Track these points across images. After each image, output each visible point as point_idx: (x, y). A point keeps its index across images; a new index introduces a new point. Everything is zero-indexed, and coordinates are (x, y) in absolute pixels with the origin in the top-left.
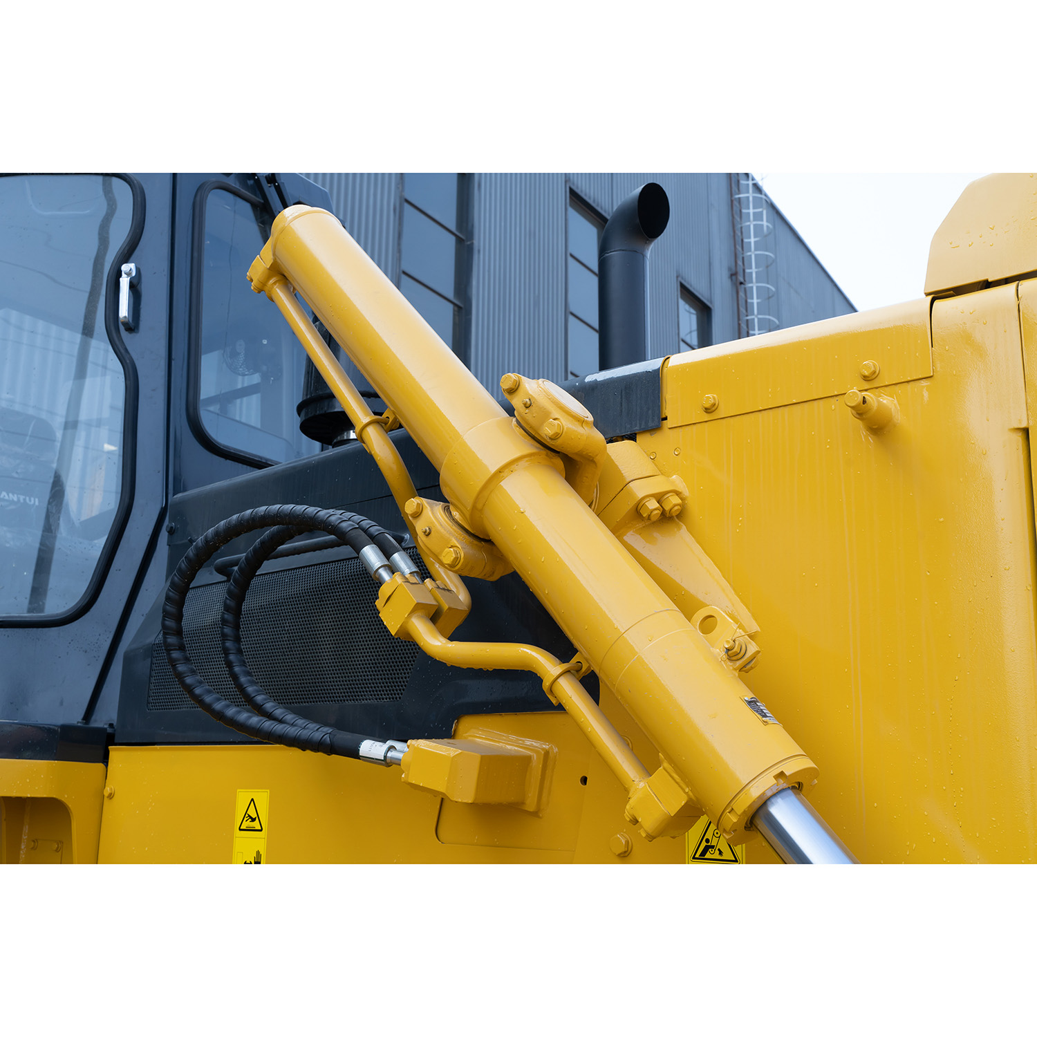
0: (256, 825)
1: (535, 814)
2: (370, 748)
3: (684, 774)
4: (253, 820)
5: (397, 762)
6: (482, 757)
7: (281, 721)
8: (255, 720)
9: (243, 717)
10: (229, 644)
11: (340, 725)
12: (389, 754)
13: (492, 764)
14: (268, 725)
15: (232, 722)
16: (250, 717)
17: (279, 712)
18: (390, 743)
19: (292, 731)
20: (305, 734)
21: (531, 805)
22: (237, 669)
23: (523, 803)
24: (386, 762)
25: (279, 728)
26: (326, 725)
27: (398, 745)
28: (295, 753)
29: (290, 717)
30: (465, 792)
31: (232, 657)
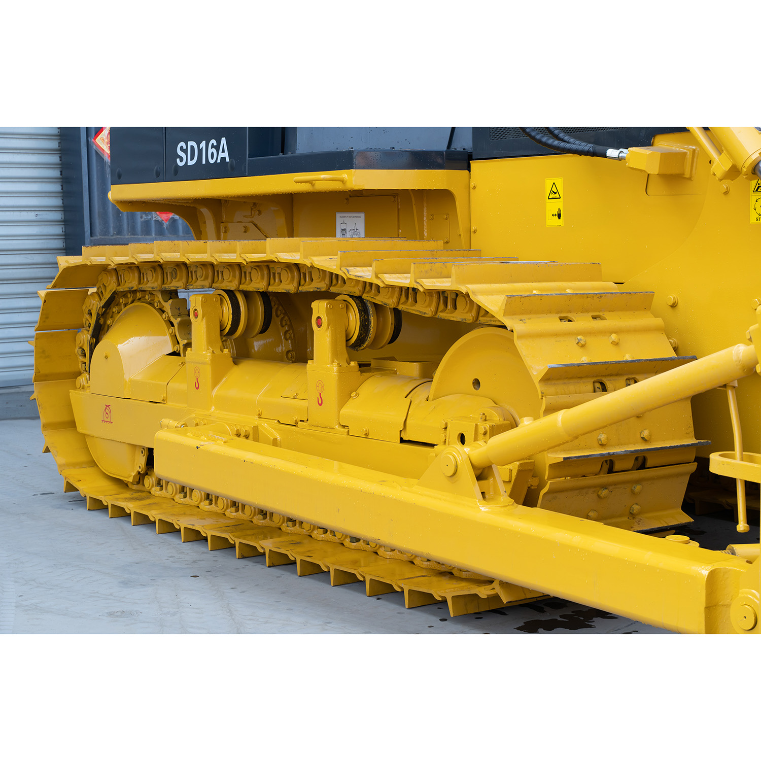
0: (557, 195)
1: (690, 179)
2: (612, 152)
3: (731, 155)
4: (555, 193)
5: (623, 158)
6: (661, 154)
7: (568, 142)
8: (556, 143)
9: (550, 141)
11: (597, 142)
12: (620, 155)
13: (667, 157)
14: (562, 144)
15: (545, 145)
16: (554, 141)
17: (566, 138)
18: (621, 150)
19: (574, 147)
20: (580, 148)
21: (687, 175)
23: (684, 174)
24: (619, 159)
25: (568, 146)
26: (590, 143)
27: (625, 151)
28: (576, 158)
29: (572, 140)
30: (654, 169)
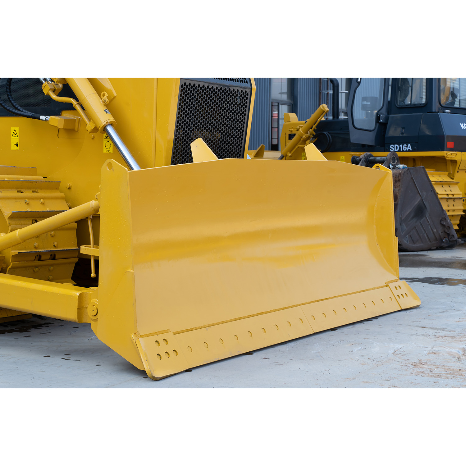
0: (16, 136)
1: (77, 131)
2: (42, 117)
3: (94, 123)
4: (15, 135)
5: (48, 120)
6: (65, 119)
7: (22, 111)
8: (16, 111)
9: (14, 110)
10: (8, 93)
11: (35, 112)
12: (46, 119)
13: (67, 121)
14: (19, 112)
15: (11, 112)
16: (15, 111)
17: (21, 109)
18: (46, 116)
19: (25, 114)
20: (28, 114)
21: (76, 130)
22: (11, 99)
23: (75, 129)
24: (46, 120)
25: (22, 113)
26: (32, 112)
27: (48, 117)
28: (26, 118)
29: (24, 111)
30: (61, 126)
31: (9, 96)
